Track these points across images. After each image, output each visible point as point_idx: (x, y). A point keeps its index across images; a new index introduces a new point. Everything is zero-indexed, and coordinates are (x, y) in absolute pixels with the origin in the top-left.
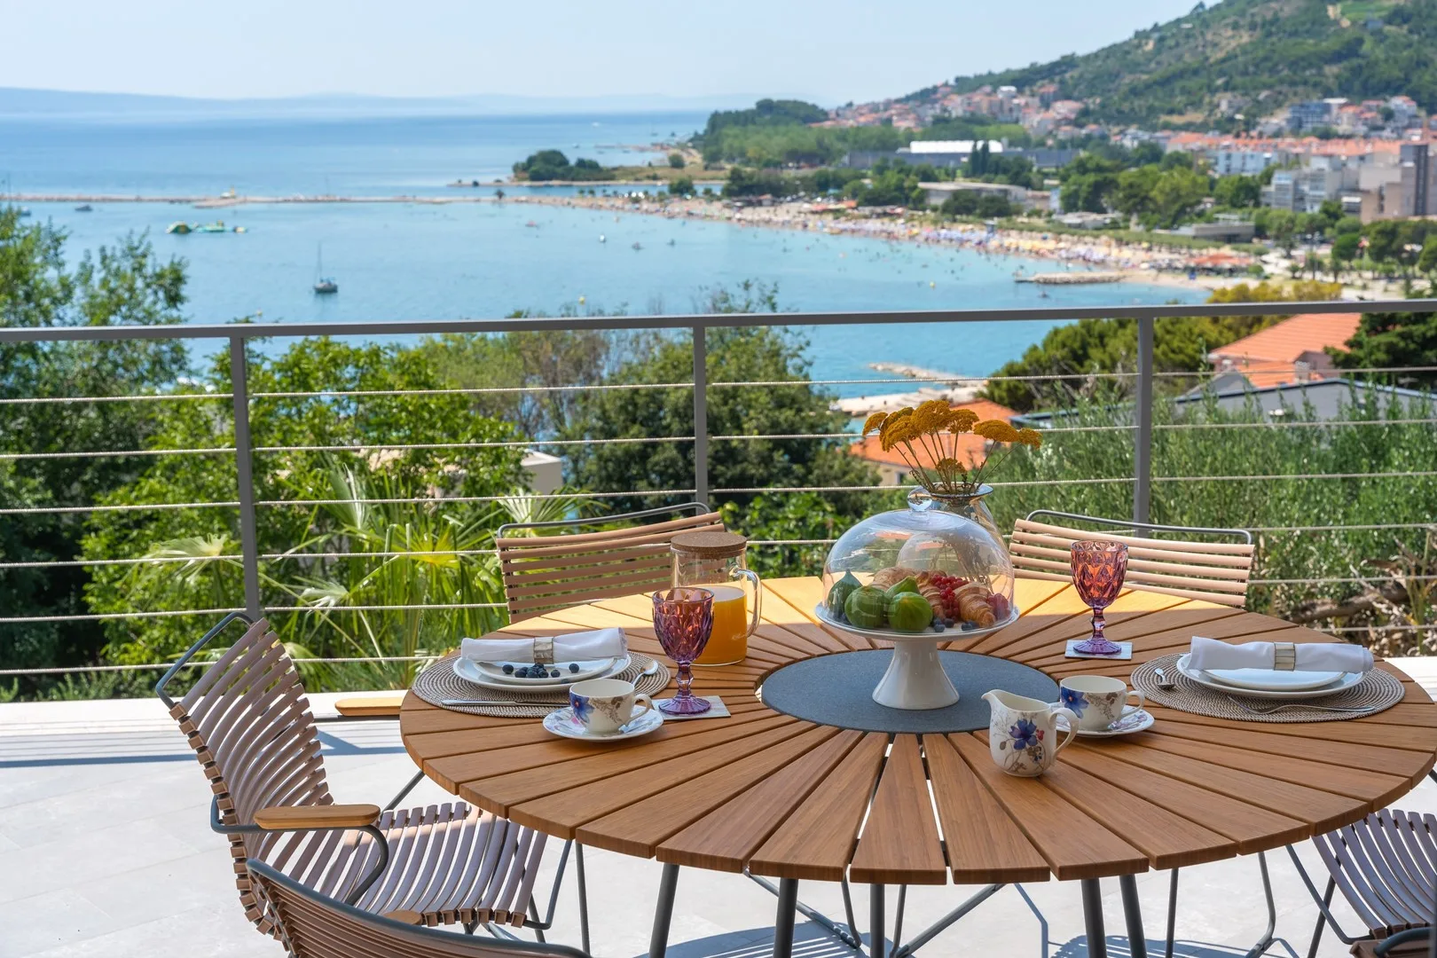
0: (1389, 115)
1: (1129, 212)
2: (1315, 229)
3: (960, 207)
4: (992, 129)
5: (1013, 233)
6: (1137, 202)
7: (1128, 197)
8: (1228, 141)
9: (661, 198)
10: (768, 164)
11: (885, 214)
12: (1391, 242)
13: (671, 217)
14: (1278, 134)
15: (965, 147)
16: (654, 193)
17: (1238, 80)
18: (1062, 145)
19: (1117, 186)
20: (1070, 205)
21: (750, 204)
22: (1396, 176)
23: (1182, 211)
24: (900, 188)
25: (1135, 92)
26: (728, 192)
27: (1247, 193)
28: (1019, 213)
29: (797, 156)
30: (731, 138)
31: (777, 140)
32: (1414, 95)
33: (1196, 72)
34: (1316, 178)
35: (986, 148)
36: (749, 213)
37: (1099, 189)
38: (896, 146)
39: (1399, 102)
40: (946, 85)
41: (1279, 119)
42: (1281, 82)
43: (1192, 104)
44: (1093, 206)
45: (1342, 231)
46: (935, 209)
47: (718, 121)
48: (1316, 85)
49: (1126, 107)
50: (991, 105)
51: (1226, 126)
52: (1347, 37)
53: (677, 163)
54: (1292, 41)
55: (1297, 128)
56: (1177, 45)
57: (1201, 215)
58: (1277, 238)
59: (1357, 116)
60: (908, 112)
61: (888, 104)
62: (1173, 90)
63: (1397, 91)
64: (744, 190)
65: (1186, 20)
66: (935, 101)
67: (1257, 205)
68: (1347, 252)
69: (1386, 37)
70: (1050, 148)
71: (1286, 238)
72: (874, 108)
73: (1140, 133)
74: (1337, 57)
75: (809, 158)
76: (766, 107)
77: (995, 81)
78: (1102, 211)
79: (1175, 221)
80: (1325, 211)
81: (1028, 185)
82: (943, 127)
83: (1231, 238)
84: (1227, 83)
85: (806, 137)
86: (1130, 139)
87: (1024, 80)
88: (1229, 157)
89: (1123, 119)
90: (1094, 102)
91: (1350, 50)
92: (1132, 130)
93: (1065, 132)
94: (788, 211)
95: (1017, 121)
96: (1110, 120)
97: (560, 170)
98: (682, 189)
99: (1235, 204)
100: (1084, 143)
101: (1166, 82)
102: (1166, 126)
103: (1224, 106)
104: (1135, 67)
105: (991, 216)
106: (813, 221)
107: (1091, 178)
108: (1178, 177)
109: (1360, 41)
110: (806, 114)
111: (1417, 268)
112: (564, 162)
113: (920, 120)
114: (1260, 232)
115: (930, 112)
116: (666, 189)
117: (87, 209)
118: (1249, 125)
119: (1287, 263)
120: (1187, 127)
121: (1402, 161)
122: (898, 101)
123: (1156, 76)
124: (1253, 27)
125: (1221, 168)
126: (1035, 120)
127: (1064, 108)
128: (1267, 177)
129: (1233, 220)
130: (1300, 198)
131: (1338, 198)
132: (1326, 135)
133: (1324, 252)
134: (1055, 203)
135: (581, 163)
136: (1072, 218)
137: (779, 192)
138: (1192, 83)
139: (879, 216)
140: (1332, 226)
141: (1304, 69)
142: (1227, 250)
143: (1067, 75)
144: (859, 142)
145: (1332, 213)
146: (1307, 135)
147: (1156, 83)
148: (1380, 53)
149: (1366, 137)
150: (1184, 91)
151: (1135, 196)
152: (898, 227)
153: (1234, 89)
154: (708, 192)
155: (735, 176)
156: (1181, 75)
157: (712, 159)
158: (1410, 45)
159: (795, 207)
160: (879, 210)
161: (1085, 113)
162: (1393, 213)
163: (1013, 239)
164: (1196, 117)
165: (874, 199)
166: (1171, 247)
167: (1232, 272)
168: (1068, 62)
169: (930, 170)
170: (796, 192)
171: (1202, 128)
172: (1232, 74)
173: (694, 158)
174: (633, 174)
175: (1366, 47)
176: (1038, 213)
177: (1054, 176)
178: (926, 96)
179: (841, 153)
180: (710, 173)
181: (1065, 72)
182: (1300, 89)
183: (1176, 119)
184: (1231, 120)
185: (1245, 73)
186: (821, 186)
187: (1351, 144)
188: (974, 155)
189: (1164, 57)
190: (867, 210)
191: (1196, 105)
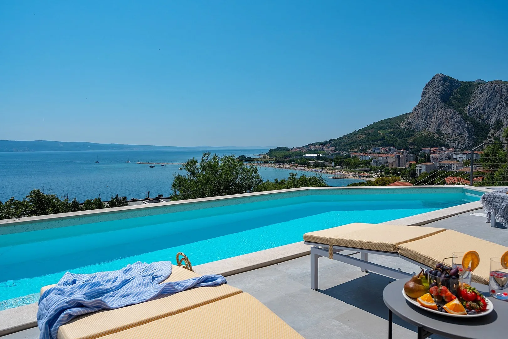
0: (390, 150)
1: (346, 166)
2: (381, 170)
3: (316, 165)
4: (319, 152)
5: (326, 170)
6: (348, 165)
7: (346, 164)
8: (362, 154)
9: (263, 163)
10: (281, 158)
11: (303, 166)
12: (395, 172)
13: (265, 167)
14: (370, 153)
15: (316, 155)
16: (262, 162)
17: (363, 144)
18: (332, 155)
19: (344, 162)
20: (336, 165)
21: (279, 165)
22: (394, 160)
23: (356, 166)
24: (305, 162)
25: (344, 145)
26: (275, 163)
27: (368, 163)
28: (327, 166)
29: (285, 156)
30: (274, 153)
31: (282, 154)
32: (394, 146)
33: (355, 142)
34: (380, 160)
35: (319, 155)
36: (279, 166)
37: (341, 162)
38: (303, 155)
39: (392, 148)
40: (310, 144)
41: (371, 150)
42: (371, 144)
43: (355, 148)
44: (340, 165)
45: (386, 170)
46: (312, 166)
47: (271, 150)
48: (377, 145)
49: (343, 148)
50: (319, 148)
51: (361, 151)
52: (382, 136)
53: (264, 158)
54: (372, 137)
55: (374, 152)
56: (352, 137)
57: (360, 167)
58: (374, 171)
59: (385, 150)
60: (304, 149)
61: (300, 148)
62: (351, 145)
63: (391, 146)
64: (278, 162)
65: (353, 133)
66: (309, 147)
67: (370, 165)
68: (387, 173)
69: (389, 136)
70: (330, 155)
71: (376, 171)
72: (298, 148)
73: (346, 153)
74: (380, 140)
75: (288, 157)
76: (279, 148)
77: (319, 144)
78: (342, 166)
79: (355, 168)
80: (382, 166)
81: (328, 162)
82: (310, 152)
83: (365, 171)
84: (361, 144)
85: (287, 153)
86: (345, 154)
87: (325, 143)
88: (363, 157)
89: (343, 150)
90: (337, 147)
91: (383, 138)
92: (344, 152)
93: (332, 153)
94: (285, 166)
95: (324, 151)
96: (340, 150)
97: (244, 159)
98: (266, 162)
99: (366, 165)
100: (336, 154)
101: (350, 144)
102: (350, 152)
103: (361, 148)
104: (344, 141)
105: (322, 167)
106: (290, 167)
107: (339, 160)
108: (355, 160)
109: (384, 137)
110: (287, 149)
111: (400, 176)
112: (245, 157)
113: (306, 150)
114: (371, 170)
115: (309, 149)
116: (264, 162)
117: (163, 165)
118: (365, 152)
119: (376, 175)
120: (354, 152)
121: (395, 158)
122: (302, 147)
123: (348, 143)
124: (365, 134)
125: (361, 159)
126: (327, 150)
127: (332, 148)
128: (371, 160)
129: (366, 168)
130: (377, 164)
131: (384, 164)
132: (379, 153)
133: (383, 173)
134: (333, 165)
135: (248, 157)
136: (336, 167)
137: (284, 162)
138: (355, 144)
139: (302, 167)
140: (384, 169)
141: (375, 142)
142: (365, 173)
143: (332, 143)
144: (296, 154)
145: (384, 166)
146: (376, 153)
147: (348, 144)
148: (388, 139)
149: (386, 153)
150: (353, 146)
151: (348, 163)
152: (305, 169)
153: (362, 145)
154: (271, 162)
155: (276, 160)
156: (353, 142)
157: (271, 157)
158: (393, 138)
159: (287, 165)
160: (302, 166)
161: (336, 149)
162: (394, 166)
163: (326, 171)
164: (356, 150)
165: (301, 164)
166: (355, 172)
167: (367, 177)
168: (332, 140)
169: (310, 159)
170: (287, 162)
171: (357, 152)
172: (362, 143)
173: (267, 157)
174: (257, 159)
175: (386, 138)
176: (330, 166)
177: (332, 160)
178: (307, 146)
179: (293, 156)
180: (270, 159)
181: (332, 142)
182: (374, 145)
183: (352, 150)
184: (362, 150)
185: (364, 142)
186: (291, 162)
187: (384, 155)
188: (317, 156)
189: (349, 140)
190: (300, 166)
191: (356, 148)
